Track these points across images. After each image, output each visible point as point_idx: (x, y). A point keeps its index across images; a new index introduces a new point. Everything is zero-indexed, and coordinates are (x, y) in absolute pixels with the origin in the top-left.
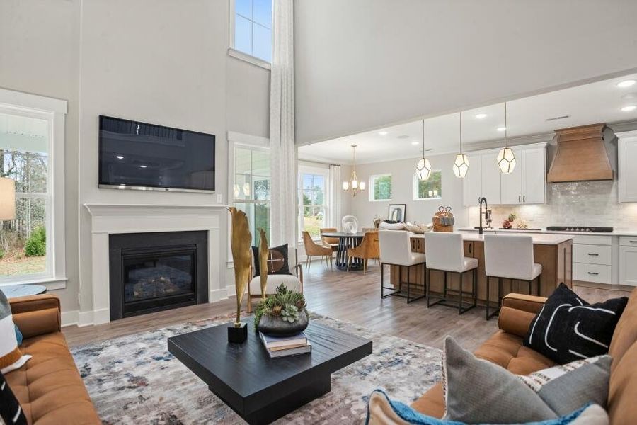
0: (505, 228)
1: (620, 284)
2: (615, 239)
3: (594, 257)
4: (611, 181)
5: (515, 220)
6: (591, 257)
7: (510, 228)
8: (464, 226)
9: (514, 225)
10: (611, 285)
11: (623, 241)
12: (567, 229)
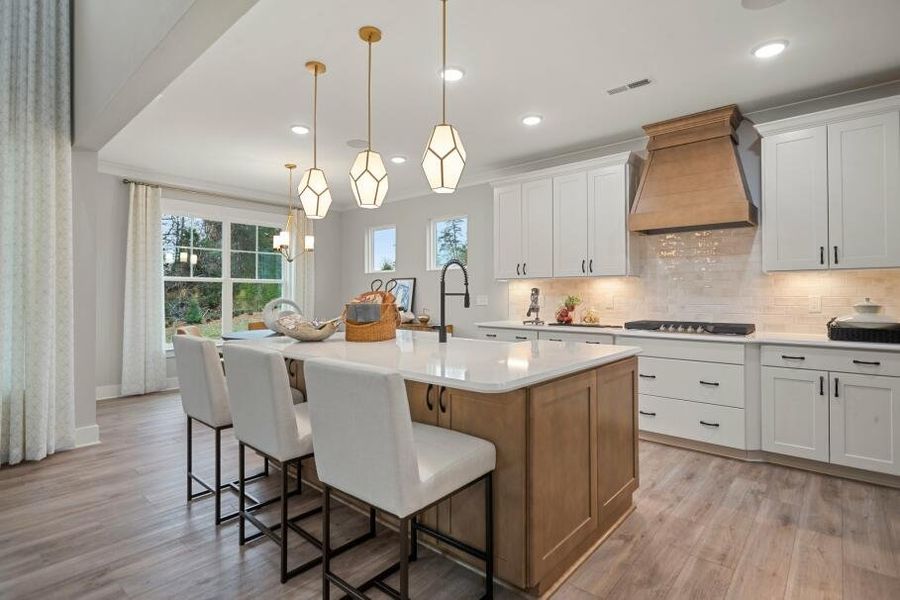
0: (561, 322)
1: (764, 449)
2: (753, 351)
3: (711, 389)
4: (750, 229)
5: (576, 308)
6: (704, 387)
7: (568, 323)
8: (501, 319)
9: (576, 317)
10: (746, 451)
11: (771, 356)
12: (662, 328)
